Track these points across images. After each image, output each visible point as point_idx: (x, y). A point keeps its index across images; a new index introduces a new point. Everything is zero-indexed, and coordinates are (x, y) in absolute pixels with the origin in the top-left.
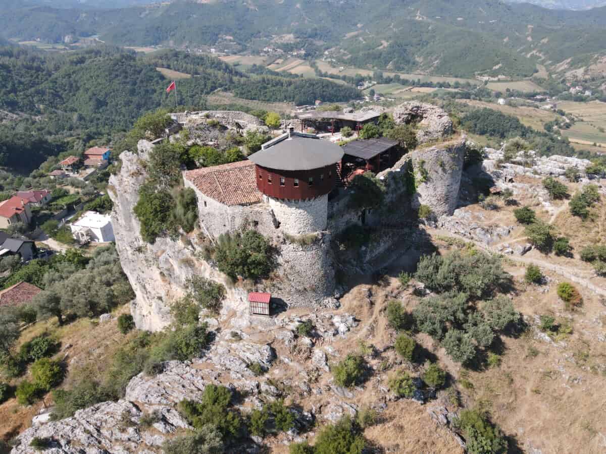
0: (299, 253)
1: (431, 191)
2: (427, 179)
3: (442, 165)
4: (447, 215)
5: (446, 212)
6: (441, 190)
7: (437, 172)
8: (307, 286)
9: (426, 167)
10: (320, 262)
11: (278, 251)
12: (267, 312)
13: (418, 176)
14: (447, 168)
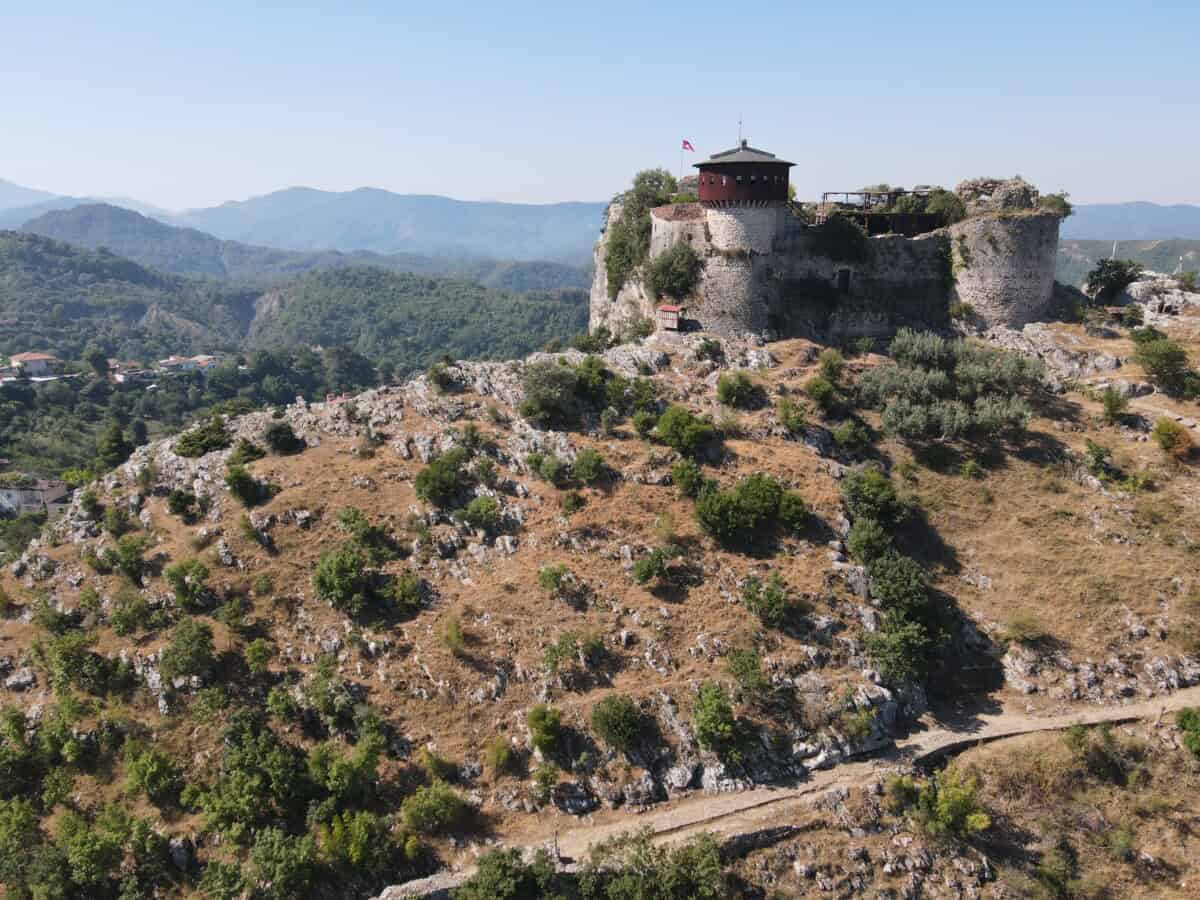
0: (724, 269)
1: (976, 282)
2: (968, 261)
3: (992, 241)
4: (1008, 327)
5: (1005, 321)
6: (994, 283)
7: (984, 253)
8: (727, 310)
9: (968, 243)
10: (745, 283)
11: (702, 265)
12: (675, 326)
13: (957, 259)
14: (1002, 247)
